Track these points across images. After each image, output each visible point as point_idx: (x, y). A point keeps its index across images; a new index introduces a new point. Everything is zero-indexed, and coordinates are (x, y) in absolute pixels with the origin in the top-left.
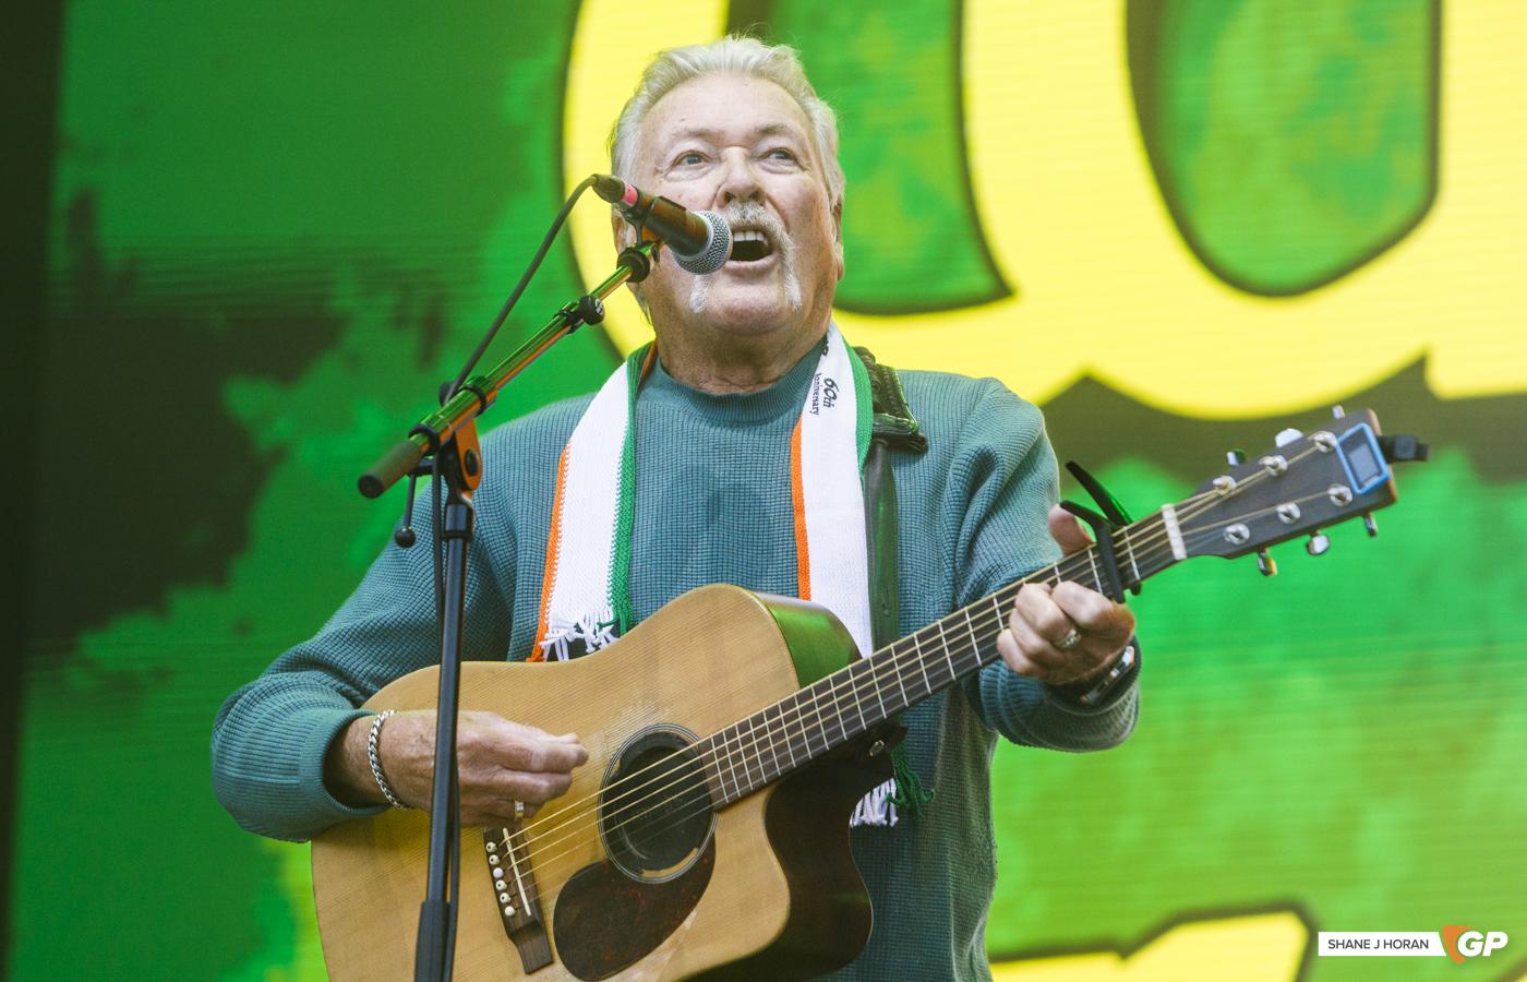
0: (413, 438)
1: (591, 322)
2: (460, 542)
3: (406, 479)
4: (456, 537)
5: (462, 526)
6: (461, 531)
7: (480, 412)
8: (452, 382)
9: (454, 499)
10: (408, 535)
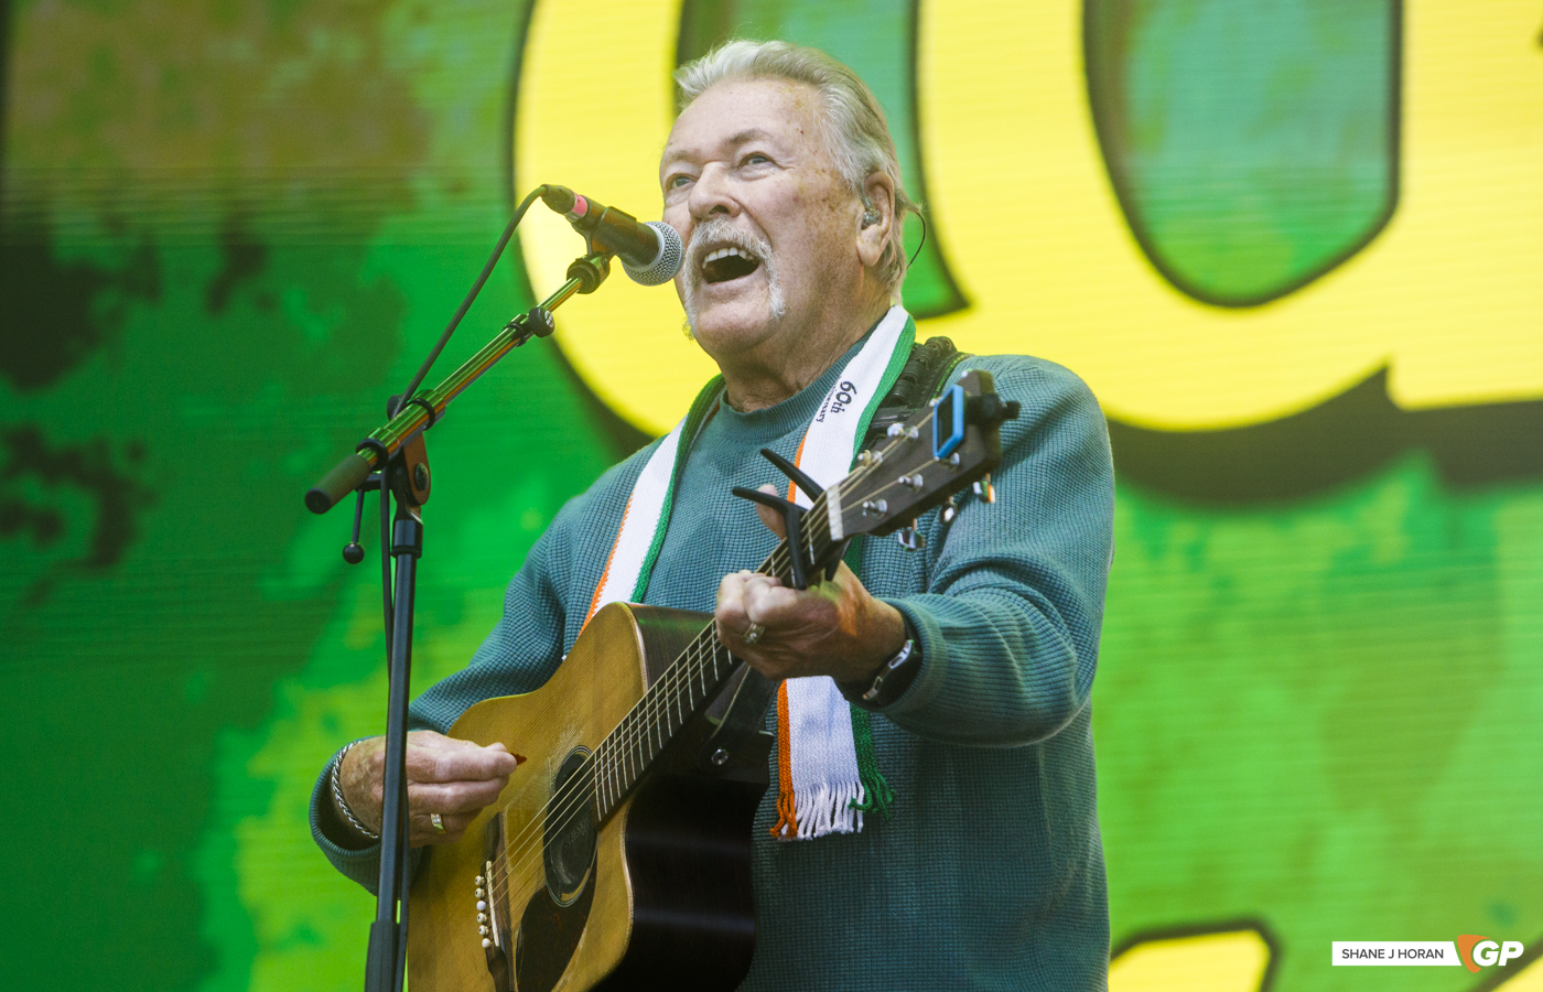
0: (360, 453)
1: (540, 335)
2: (409, 557)
3: (354, 495)
4: (404, 553)
5: (411, 542)
6: (411, 547)
7: (429, 426)
8: (400, 396)
9: (402, 515)
10: (357, 551)
